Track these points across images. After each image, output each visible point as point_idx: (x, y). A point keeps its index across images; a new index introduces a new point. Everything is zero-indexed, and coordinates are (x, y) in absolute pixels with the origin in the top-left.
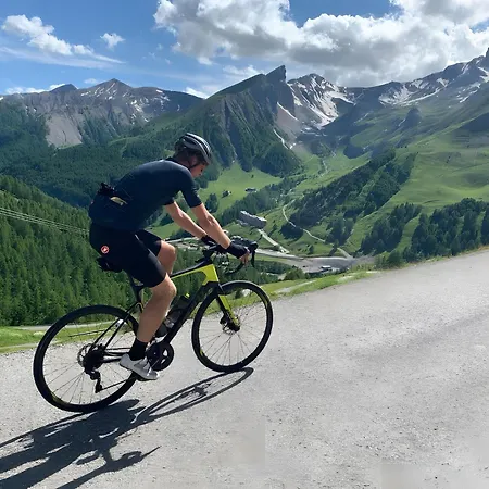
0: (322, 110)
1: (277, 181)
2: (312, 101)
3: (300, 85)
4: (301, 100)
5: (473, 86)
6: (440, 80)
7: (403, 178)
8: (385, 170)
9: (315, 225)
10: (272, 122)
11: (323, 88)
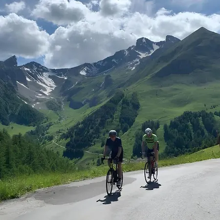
0: (44, 83)
1: (32, 128)
2: (36, 78)
3: (26, 69)
4: (29, 78)
5: (135, 61)
6: (114, 60)
7: (136, 107)
8: (122, 104)
9: (90, 145)
10: (14, 92)
11: (41, 70)
